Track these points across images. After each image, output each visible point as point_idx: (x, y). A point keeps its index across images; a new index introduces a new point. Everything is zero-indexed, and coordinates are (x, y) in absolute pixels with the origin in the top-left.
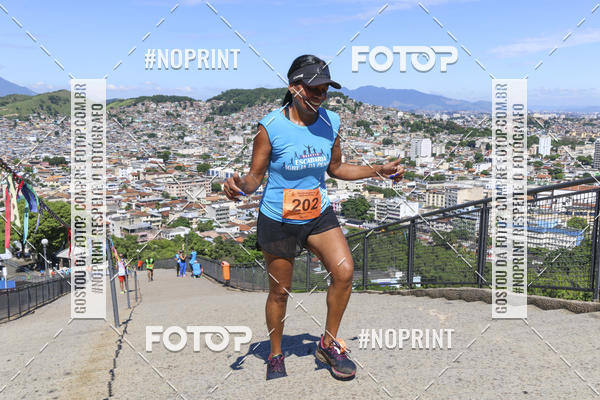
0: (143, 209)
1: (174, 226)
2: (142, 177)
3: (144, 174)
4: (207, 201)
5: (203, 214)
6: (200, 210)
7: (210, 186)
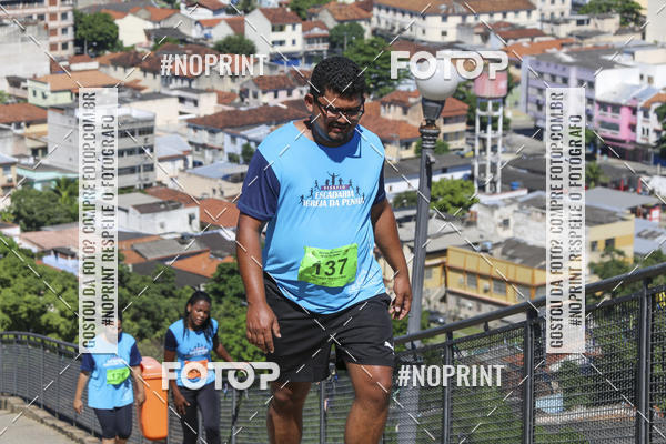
4: (53, 92)
5: (35, 152)
6: (24, 131)
7: (65, 23)
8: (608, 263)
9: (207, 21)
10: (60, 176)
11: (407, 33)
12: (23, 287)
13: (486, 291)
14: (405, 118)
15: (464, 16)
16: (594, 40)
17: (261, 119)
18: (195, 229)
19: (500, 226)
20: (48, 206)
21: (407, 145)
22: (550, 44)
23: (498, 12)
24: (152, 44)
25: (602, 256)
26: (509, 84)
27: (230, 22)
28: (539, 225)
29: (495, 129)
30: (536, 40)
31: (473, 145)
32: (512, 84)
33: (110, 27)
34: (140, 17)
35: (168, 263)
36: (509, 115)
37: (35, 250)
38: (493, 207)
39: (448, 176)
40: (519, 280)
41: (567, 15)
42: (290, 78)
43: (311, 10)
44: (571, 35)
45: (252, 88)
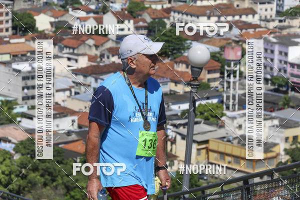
7: (7, 18)
8: (294, 149)
9: (82, 18)
10: (3, 99)
13: (229, 163)
14: (187, 70)
15: (219, 17)
16: (288, 30)
17: (111, 70)
18: (75, 128)
19: (237, 128)
22: (265, 33)
23: (237, 15)
24: (54, 29)
25: (291, 145)
26: (242, 53)
27: (95, 19)
29: (235, 77)
30: (257, 30)
31: (223, 85)
33: (32, 20)
34: (47, 15)
35: (60, 146)
36: (242, 69)
38: (233, 118)
39: (210, 101)
41: (274, 17)
43: (138, 13)
44: (276, 27)
45: (106, 53)
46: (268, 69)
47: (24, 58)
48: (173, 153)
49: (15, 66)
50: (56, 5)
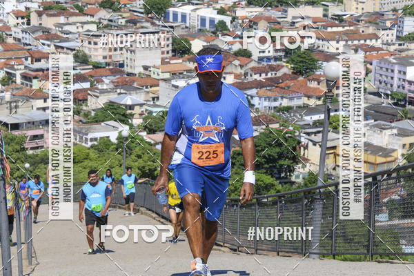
0: (36, 84)
1: (97, 121)
2: (35, 21)
3: (40, 14)
4: (162, 73)
5: (153, 99)
6: (149, 89)
7: (169, 42)
8: (410, 154)
9: (230, 42)
10: (164, 110)
11: (321, 48)
12: (147, 158)
14: (318, 86)
15: (347, 41)
16: (406, 53)
20: (159, 123)
21: (319, 98)
22: (386, 54)
23: (362, 39)
25: (408, 151)
26: (366, 72)
27: (240, 43)
28: (380, 136)
30: (379, 52)
32: (368, 72)
33: (188, 44)
34: (200, 40)
36: (366, 86)
37: (153, 142)
39: (337, 113)
40: (369, 161)
41: (394, 41)
42: (267, 67)
44: (396, 50)
45: (250, 72)
46: (389, 86)
47: (181, 76)
48: (306, 157)
49: (174, 82)
50: (208, 32)
